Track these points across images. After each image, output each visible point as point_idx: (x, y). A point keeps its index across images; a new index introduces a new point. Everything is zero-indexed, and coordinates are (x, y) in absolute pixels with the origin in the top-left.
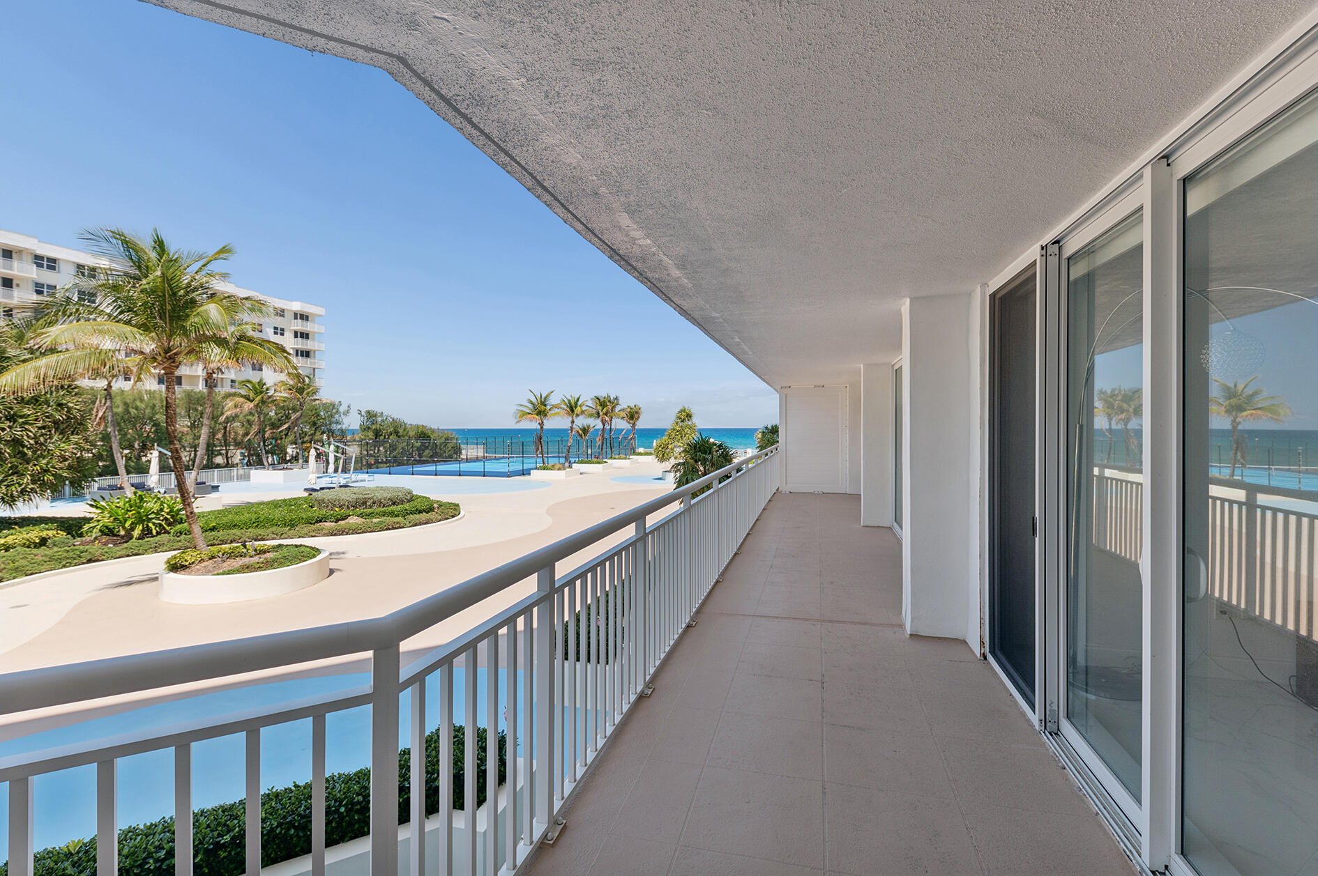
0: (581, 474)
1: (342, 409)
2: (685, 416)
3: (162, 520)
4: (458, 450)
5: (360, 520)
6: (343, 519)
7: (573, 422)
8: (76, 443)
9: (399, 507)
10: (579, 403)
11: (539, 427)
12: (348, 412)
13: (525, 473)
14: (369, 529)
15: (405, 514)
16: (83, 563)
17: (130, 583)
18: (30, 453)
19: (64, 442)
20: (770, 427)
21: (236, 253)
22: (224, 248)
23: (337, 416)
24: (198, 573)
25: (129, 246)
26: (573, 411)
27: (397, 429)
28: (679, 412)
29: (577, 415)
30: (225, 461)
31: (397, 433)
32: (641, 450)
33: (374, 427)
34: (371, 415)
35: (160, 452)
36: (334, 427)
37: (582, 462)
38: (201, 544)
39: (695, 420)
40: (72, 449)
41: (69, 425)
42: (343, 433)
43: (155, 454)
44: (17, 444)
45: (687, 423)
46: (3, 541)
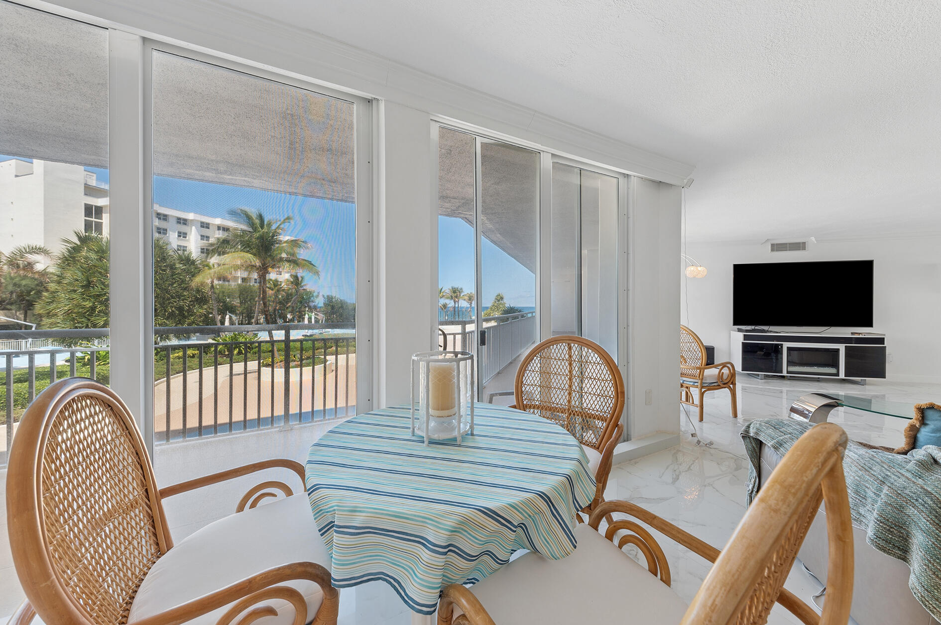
1: (315, 294)
2: (500, 298)
8: (205, 309)
10: (443, 291)
12: (318, 296)
18: (186, 314)
22: (289, 217)
23: (312, 298)
24: (277, 367)
25: (248, 217)
28: (497, 296)
33: (331, 304)
34: (329, 298)
35: (230, 316)
36: (311, 304)
39: (505, 300)
40: (204, 311)
41: (201, 300)
42: (315, 308)
43: (227, 317)
44: (180, 309)
45: (501, 302)
46: (177, 355)
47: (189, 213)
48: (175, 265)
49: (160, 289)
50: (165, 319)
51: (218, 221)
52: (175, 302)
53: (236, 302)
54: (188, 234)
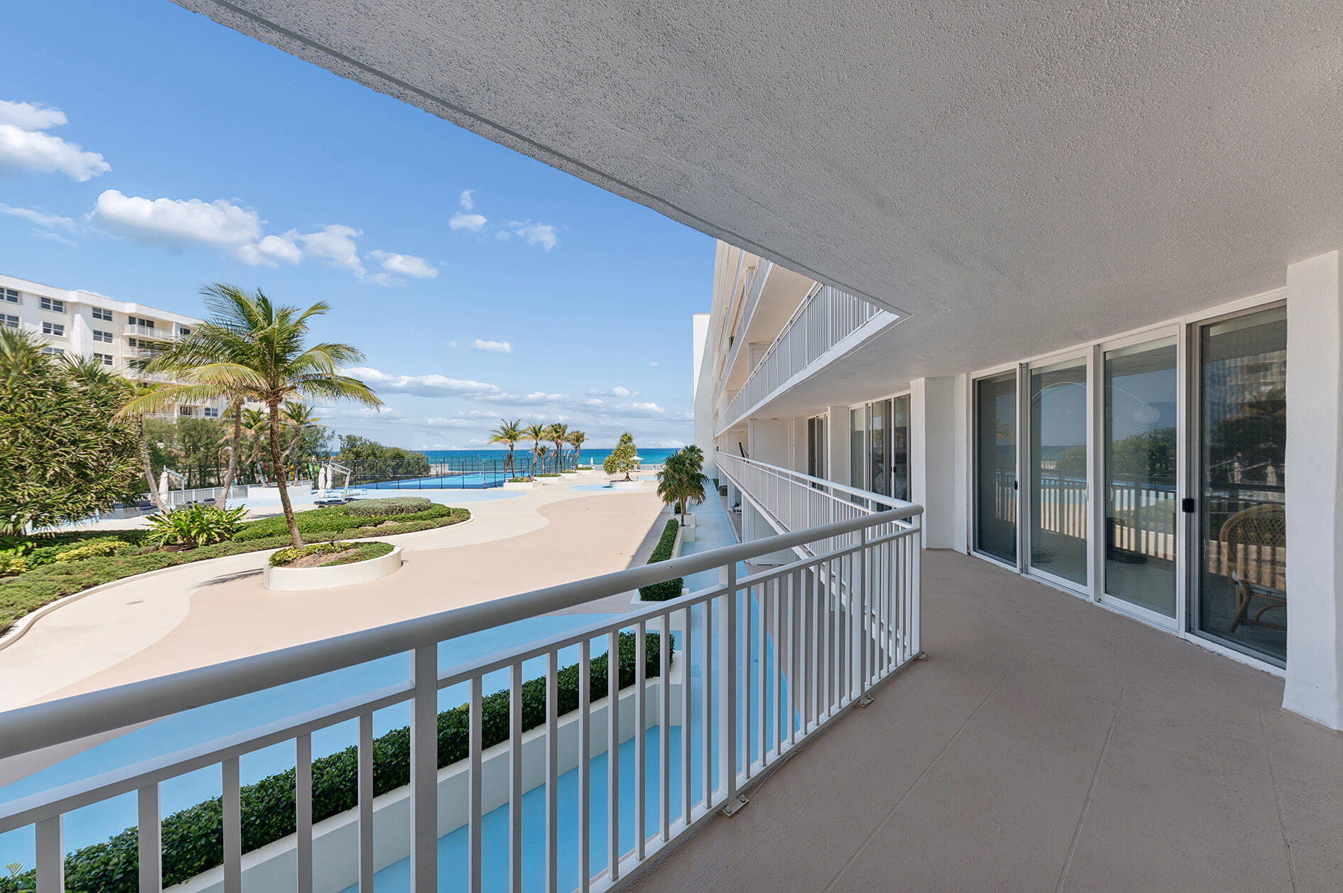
0: (544, 485)
1: (326, 434)
2: (627, 439)
3: (223, 529)
4: (427, 469)
5: (396, 524)
6: (380, 524)
7: (537, 444)
9: (426, 512)
10: (541, 429)
11: (510, 449)
12: (331, 437)
13: (496, 485)
14: (407, 531)
15: (432, 517)
16: (165, 567)
17: (224, 581)
18: (93, 475)
19: (122, 464)
20: (689, 447)
21: (331, 308)
22: (319, 304)
23: (321, 441)
24: (301, 565)
26: (537, 435)
27: (375, 452)
28: (623, 436)
29: (541, 439)
30: (217, 480)
31: (374, 454)
32: (580, 466)
33: (355, 450)
34: (351, 440)
35: (169, 473)
36: (319, 450)
37: (541, 476)
38: (299, 542)
40: (130, 469)
41: (125, 449)
42: (327, 455)
43: (164, 475)
44: (80, 466)
45: (628, 444)
46: (76, 552)
47: (67, 290)
48: (64, 384)
49: (29, 428)
50: (46, 485)
51: (130, 308)
52: (68, 453)
53: (177, 448)
54: (66, 328)
